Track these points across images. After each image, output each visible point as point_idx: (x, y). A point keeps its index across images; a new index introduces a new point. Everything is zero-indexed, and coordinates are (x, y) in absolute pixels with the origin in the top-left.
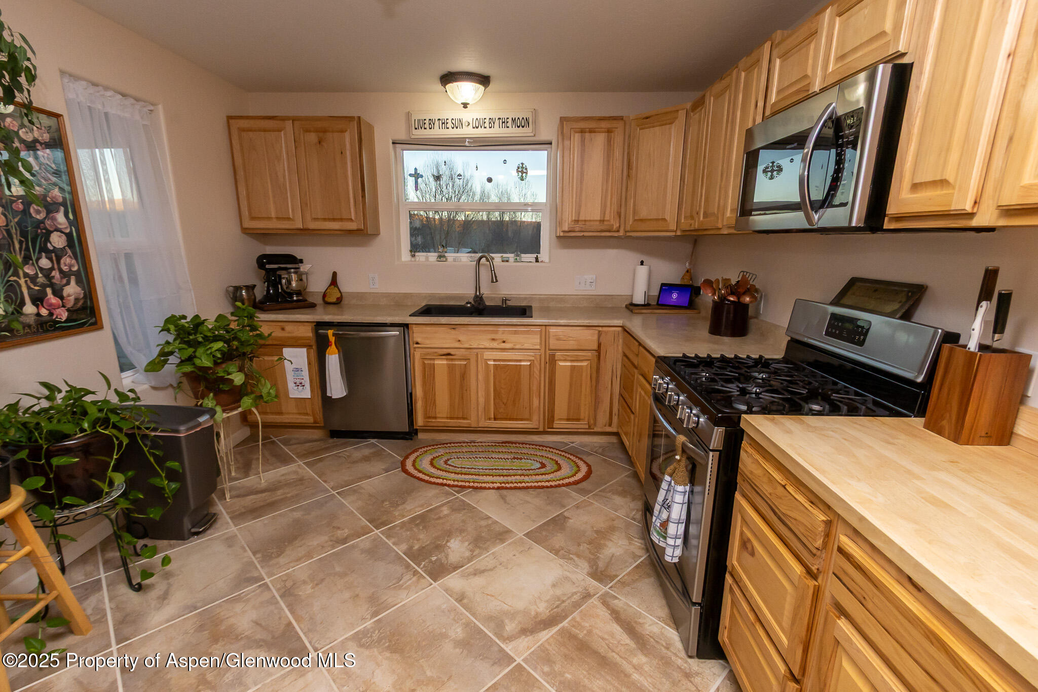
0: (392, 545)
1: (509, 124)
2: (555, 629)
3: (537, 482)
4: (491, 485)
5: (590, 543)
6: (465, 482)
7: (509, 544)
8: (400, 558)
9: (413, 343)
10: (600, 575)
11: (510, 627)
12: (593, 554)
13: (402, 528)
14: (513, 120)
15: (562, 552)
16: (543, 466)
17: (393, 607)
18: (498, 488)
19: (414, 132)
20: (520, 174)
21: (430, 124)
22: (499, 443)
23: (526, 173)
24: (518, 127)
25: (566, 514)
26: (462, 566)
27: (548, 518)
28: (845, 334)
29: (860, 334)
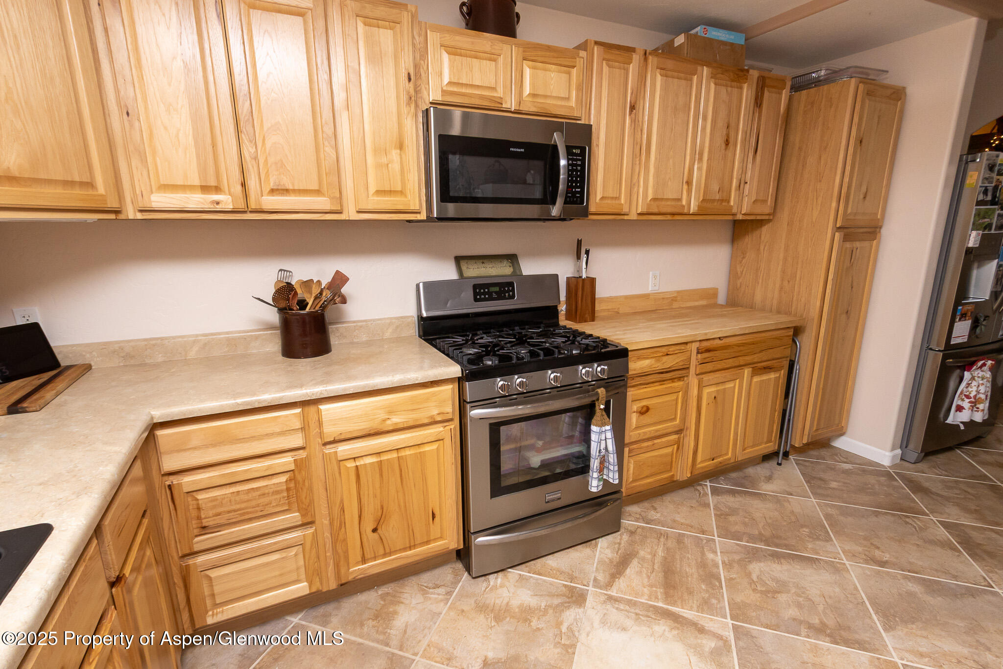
28: (494, 296)
29: (508, 291)
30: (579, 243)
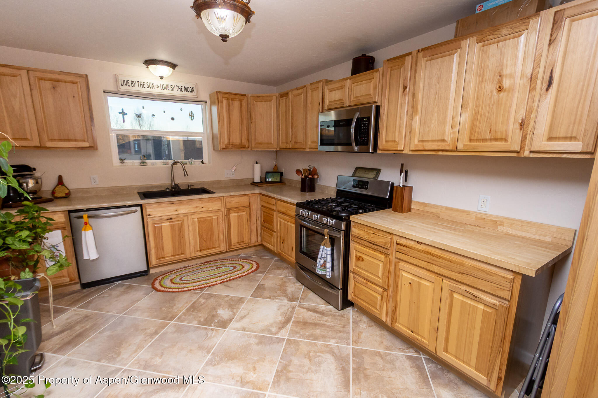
0: (187, 324)
1: (183, 90)
2: (291, 323)
3: (238, 275)
4: (217, 283)
5: (280, 290)
6: (202, 285)
7: (247, 302)
8: (198, 327)
9: (147, 215)
10: (293, 299)
11: (274, 330)
12: (284, 294)
13: (185, 315)
14: (185, 88)
15: (271, 297)
16: (235, 268)
17: (214, 346)
18: (221, 283)
19: (121, 87)
20: (191, 117)
21: (132, 84)
22: (203, 263)
23: (193, 116)
24: (188, 92)
25: (261, 283)
26: (233, 318)
27: (255, 287)
28: (360, 186)
29: (366, 186)
30: (402, 166)
